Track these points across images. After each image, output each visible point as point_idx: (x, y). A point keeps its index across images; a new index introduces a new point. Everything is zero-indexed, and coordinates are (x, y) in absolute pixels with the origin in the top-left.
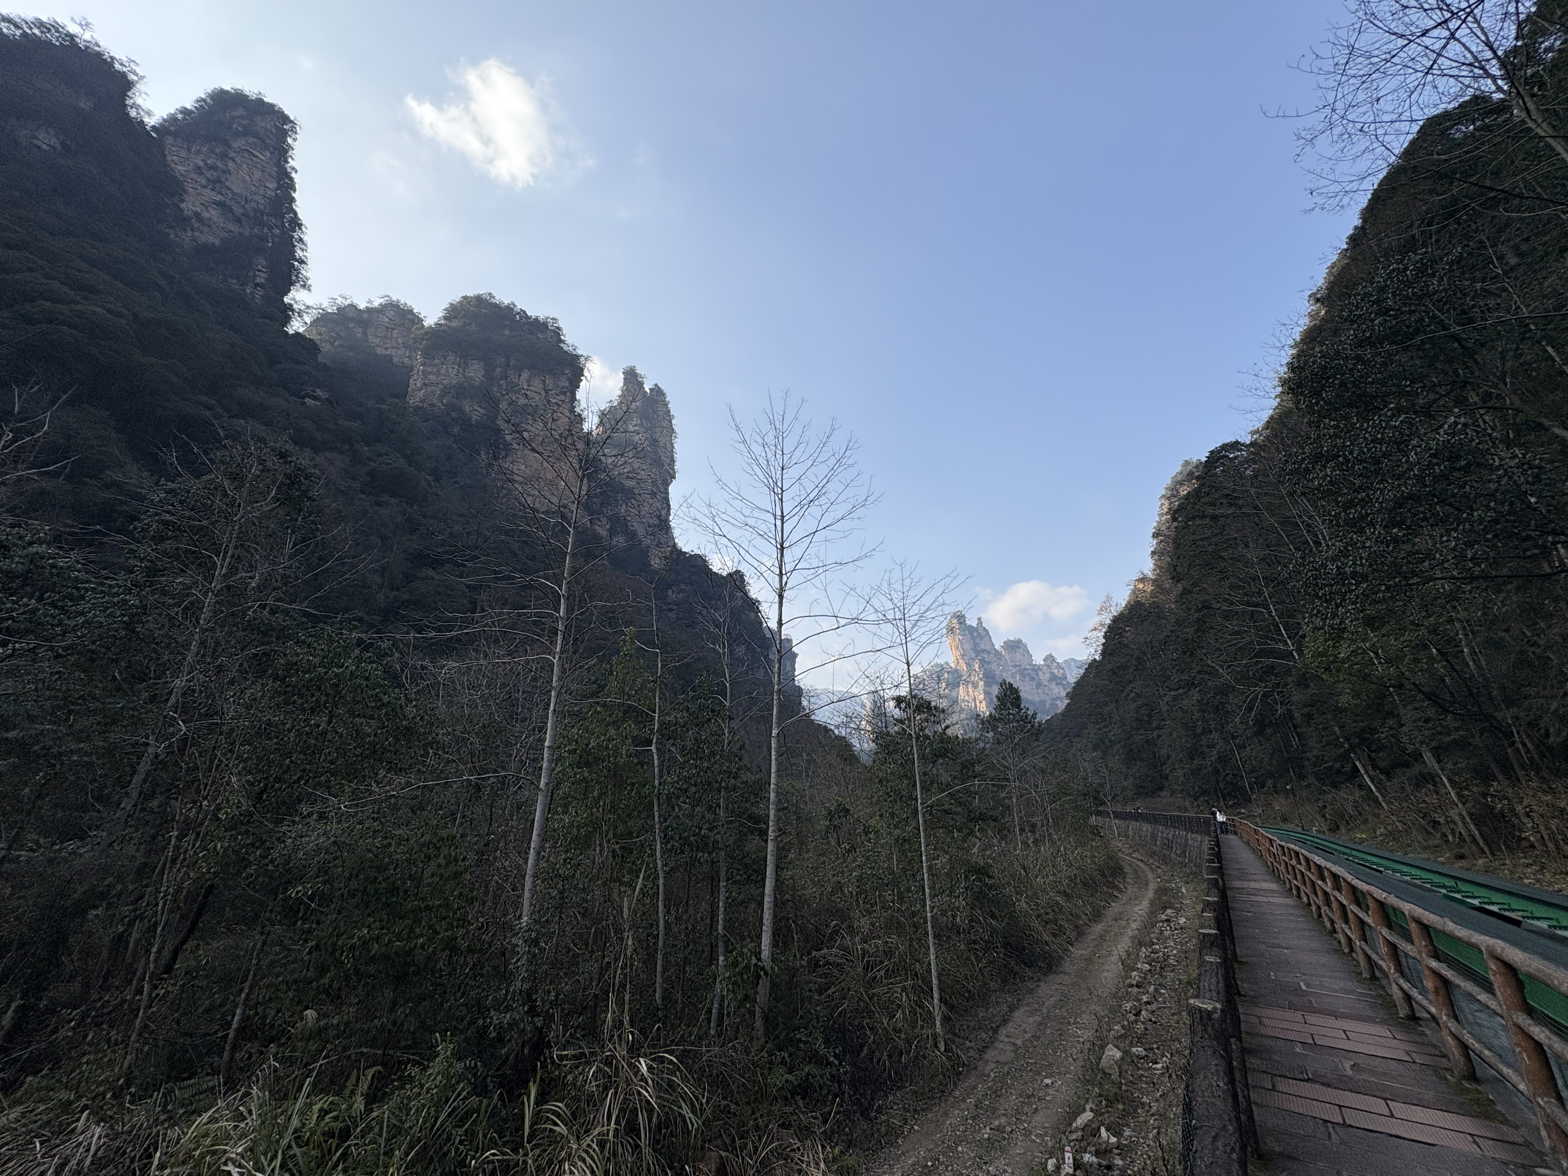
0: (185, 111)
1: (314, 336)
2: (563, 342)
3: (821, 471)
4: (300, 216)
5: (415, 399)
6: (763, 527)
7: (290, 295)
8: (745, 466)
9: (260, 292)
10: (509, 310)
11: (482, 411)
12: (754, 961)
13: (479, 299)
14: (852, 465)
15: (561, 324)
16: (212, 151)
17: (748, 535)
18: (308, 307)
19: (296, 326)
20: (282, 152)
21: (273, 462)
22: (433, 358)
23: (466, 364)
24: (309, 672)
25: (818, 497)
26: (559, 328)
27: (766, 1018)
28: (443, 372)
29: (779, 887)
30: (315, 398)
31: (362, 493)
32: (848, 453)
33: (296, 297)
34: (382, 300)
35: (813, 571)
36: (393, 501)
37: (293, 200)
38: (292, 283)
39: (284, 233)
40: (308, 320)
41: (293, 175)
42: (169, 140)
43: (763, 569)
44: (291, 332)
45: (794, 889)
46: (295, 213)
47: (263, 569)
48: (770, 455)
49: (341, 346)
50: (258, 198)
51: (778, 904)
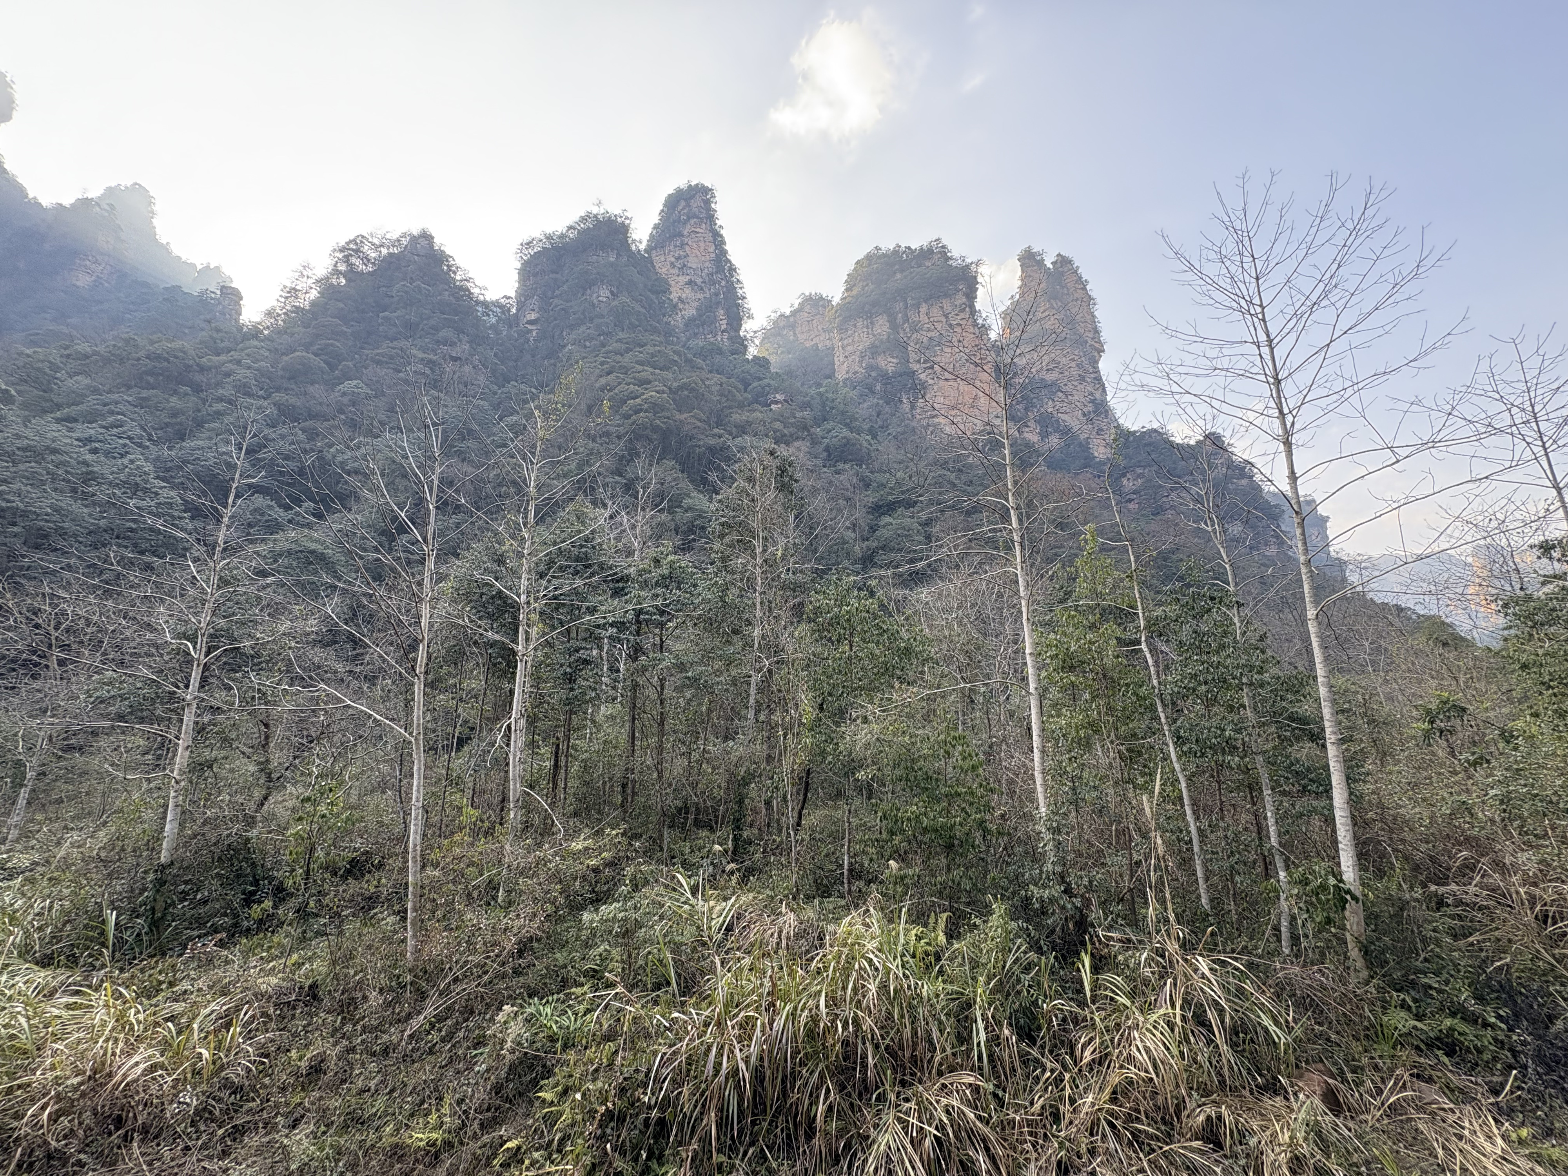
0: (656, 227)
1: (764, 354)
2: (951, 258)
3: (1324, 257)
4: (733, 262)
5: (841, 374)
6: (1243, 364)
7: (743, 329)
8: (1198, 298)
9: (726, 336)
10: (896, 252)
11: (895, 361)
12: (1332, 881)
13: (869, 257)
14: (1380, 227)
15: (945, 242)
16: (675, 246)
17: (1221, 381)
18: (755, 332)
19: (752, 351)
20: (710, 217)
21: (768, 460)
22: (847, 330)
23: (872, 323)
24: (829, 612)
25: (1326, 294)
26: (943, 247)
27: (1366, 951)
28: (856, 339)
29: (1355, 801)
30: (776, 403)
31: (824, 466)
32: (1369, 213)
33: (749, 327)
34: (800, 300)
35: (1336, 397)
36: (847, 466)
37: (726, 252)
38: (741, 319)
39: (727, 282)
40: (757, 342)
41: (722, 232)
42: (654, 253)
43: (1251, 416)
44: (750, 357)
45: (1381, 805)
46: (730, 262)
47: (782, 541)
48: (1233, 269)
49: (782, 352)
50: (707, 264)
51: (1358, 822)
